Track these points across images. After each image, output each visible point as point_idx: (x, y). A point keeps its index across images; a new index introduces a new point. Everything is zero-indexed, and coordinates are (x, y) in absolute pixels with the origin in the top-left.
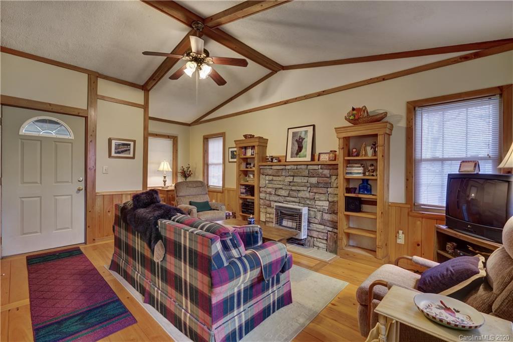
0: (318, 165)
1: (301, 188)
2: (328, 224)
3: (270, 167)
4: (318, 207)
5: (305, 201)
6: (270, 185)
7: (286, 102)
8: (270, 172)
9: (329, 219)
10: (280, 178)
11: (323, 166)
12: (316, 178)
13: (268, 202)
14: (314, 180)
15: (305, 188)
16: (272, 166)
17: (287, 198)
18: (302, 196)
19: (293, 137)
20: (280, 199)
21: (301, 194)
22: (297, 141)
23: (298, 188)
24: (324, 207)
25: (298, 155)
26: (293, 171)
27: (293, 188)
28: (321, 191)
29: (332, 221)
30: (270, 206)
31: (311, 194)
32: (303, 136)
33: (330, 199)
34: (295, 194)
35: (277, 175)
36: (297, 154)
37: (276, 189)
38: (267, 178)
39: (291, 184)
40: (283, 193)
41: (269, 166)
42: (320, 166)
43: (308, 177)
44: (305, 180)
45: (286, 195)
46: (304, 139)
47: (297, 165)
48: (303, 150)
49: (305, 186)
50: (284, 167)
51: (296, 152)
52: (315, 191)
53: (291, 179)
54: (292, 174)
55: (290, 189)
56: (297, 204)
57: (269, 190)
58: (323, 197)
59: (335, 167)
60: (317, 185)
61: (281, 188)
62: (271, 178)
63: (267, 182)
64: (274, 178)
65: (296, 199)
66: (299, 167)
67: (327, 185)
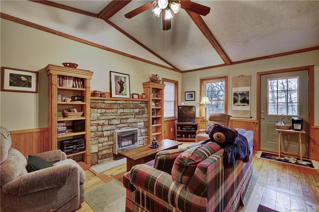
0: (139, 101)
1: (129, 116)
2: (144, 135)
3: (103, 101)
4: (138, 126)
5: (132, 125)
6: (103, 118)
7: (108, 49)
8: (103, 106)
9: (144, 132)
10: (113, 111)
11: (141, 102)
12: (138, 109)
13: (101, 133)
14: (137, 110)
15: (131, 116)
16: (104, 100)
17: (119, 125)
18: (130, 122)
19: (115, 79)
20: (112, 127)
21: (129, 121)
22: (119, 82)
23: (127, 117)
24: (142, 126)
25: (121, 94)
26: (123, 104)
27: (124, 117)
28: (140, 117)
29: (145, 132)
30: (102, 136)
31: (135, 119)
32: (123, 80)
33: (145, 120)
34: (125, 121)
35: (110, 108)
36: (120, 92)
37: (109, 120)
38: (99, 111)
39: (122, 114)
40: (116, 122)
41: (101, 100)
42: (140, 102)
43: (133, 108)
44: (131, 111)
45: (118, 123)
46: (124, 82)
47: (126, 101)
48: (124, 90)
49: (132, 114)
50: (116, 101)
51: (119, 91)
52: (137, 117)
53: (122, 111)
54: (123, 107)
55: (121, 118)
56: (127, 128)
57: (101, 122)
58: (142, 120)
59: (147, 102)
60: (138, 114)
61: (114, 119)
62: (103, 111)
63: (99, 115)
64: (107, 111)
65: (125, 124)
66: (128, 102)
67: (143, 113)
